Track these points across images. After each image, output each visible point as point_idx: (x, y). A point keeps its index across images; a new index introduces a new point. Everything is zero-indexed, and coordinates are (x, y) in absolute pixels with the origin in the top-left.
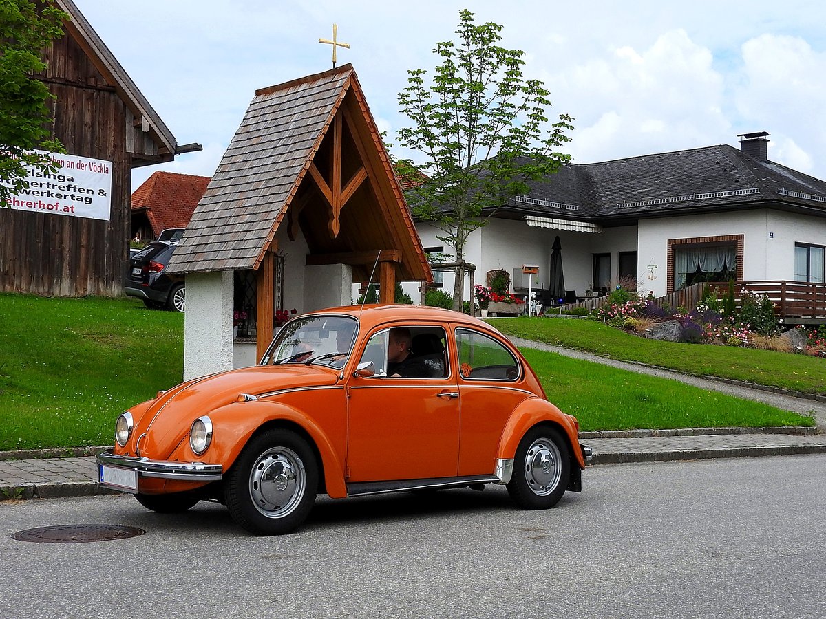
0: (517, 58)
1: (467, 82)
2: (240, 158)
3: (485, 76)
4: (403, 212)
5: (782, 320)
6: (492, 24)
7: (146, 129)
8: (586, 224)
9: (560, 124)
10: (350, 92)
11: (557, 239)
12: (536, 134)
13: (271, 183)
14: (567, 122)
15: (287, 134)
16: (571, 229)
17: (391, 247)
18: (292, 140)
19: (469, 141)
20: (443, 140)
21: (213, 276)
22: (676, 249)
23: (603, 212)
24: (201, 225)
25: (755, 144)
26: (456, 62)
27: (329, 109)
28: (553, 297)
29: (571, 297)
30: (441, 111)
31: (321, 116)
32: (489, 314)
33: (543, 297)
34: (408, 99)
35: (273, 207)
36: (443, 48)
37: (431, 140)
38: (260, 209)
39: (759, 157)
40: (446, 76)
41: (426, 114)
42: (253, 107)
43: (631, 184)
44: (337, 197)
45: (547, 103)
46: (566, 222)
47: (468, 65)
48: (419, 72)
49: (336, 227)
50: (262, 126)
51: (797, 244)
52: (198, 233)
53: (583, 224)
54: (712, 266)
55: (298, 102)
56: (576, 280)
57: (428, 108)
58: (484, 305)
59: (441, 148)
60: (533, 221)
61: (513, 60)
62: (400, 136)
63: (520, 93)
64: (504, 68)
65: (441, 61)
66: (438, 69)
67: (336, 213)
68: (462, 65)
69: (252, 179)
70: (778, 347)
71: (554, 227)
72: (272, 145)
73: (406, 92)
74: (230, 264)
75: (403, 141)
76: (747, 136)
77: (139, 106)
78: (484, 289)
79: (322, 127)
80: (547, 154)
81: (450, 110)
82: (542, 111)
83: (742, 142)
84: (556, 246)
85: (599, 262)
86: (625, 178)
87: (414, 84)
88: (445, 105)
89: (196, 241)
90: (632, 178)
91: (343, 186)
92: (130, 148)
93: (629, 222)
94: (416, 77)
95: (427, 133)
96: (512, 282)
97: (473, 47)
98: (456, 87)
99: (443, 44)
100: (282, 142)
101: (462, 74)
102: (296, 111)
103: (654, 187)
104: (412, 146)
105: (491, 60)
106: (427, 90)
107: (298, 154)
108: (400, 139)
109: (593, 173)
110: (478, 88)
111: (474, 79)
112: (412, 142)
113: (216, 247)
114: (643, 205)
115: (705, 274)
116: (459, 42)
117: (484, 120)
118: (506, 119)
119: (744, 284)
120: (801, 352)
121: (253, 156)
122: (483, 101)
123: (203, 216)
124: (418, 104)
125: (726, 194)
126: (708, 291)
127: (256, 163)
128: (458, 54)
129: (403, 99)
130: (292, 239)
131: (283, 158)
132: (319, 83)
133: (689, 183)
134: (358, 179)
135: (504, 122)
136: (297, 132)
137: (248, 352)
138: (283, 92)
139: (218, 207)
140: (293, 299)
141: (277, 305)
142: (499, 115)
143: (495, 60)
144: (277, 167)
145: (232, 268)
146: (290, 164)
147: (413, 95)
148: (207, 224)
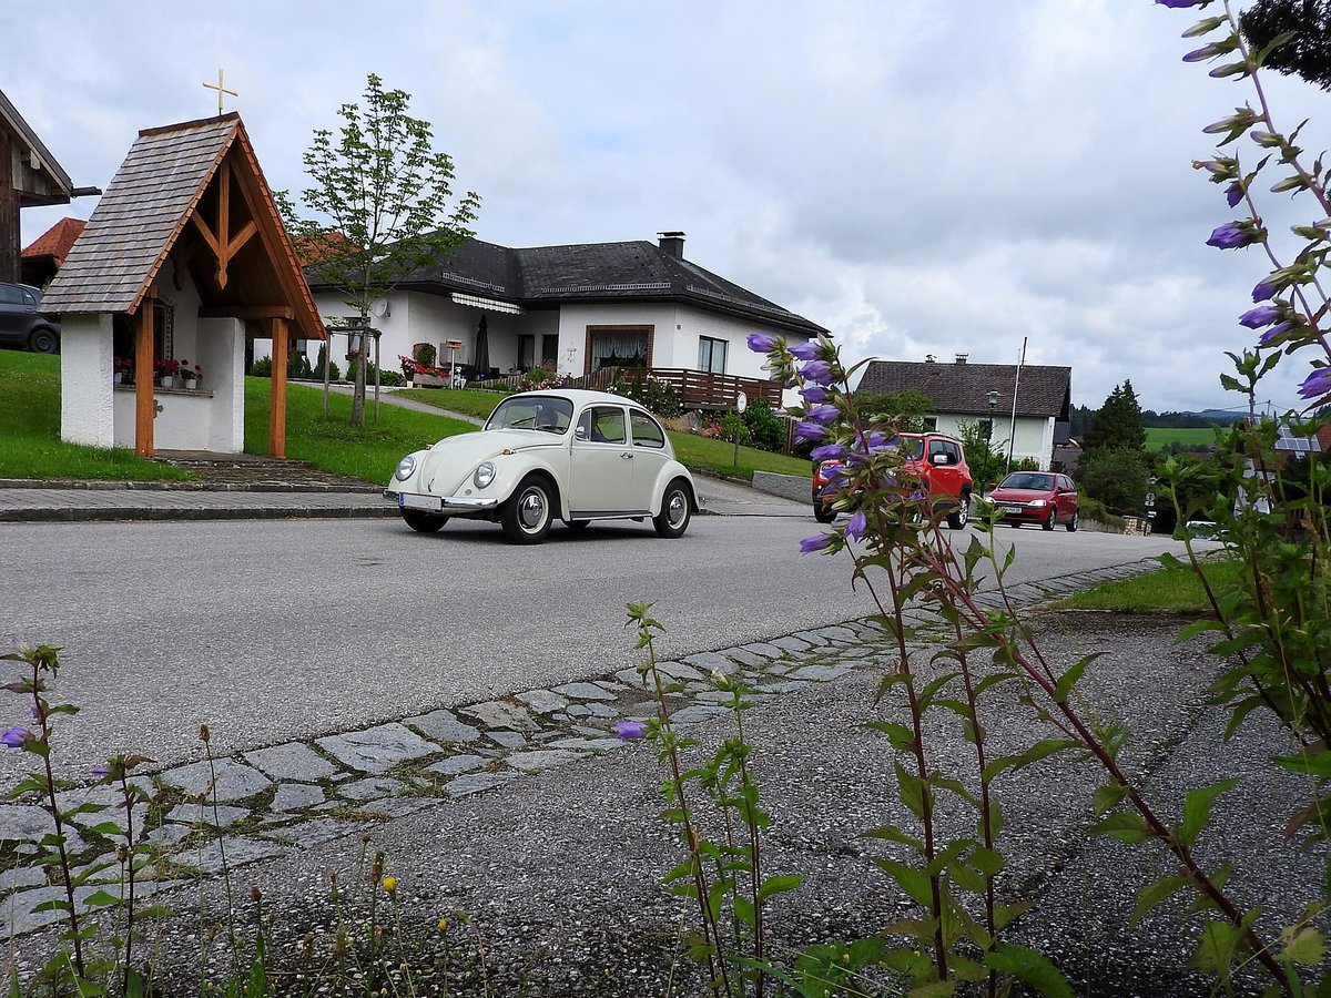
0: (424, 129)
1: (373, 148)
2: (119, 200)
3: (393, 145)
4: (295, 269)
5: (681, 404)
6: (400, 92)
7: (35, 165)
8: (512, 306)
9: (468, 202)
10: (237, 142)
11: (484, 317)
12: (440, 206)
13: (150, 228)
14: (474, 200)
15: (170, 179)
16: (497, 309)
17: (285, 304)
18: (175, 186)
19: (376, 208)
20: (350, 204)
21: (88, 319)
22: (595, 335)
23: (528, 295)
24: (76, 266)
25: (673, 242)
26: (362, 125)
27: (213, 157)
28: (477, 372)
29: (495, 374)
30: (348, 175)
31: (204, 163)
32: (414, 385)
33: (468, 372)
34: (313, 160)
35: (151, 252)
36: (348, 110)
37: (337, 203)
38: (138, 253)
39: (675, 255)
40: (352, 138)
41: (333, 177)
42: (136, 148)
43: (557, 271)
44: (225, 249)
45: (452, 176)
46: (492, 302)
47: (377, 132)
48: (325, 133)
49: (222, 279)
50: (144, 168)
51: (702, 338)
52: (72, 274)
53: (508, 305)
54: (625, 353)
55: (182, 147)
56: (499, 359)
57: (335, 171)
58: (409, 376)
59: (348, 213)
60: (458, 298)
61: (420, 131)
62: (306, 196)
63: (427, 165)
64: (414, 139)
65: (346, 123)
66: (344, 131)
67: (223, 265)
68: (370, 130)
69: (130, 222)
70: (676, 428)
71: (480, 305)
72: (153, 189)
73: (311, 152)
74: (105, 307)
75: (309, 202)
76: (665, 234)
77: (26, 140)
78: (410, 361)
79: (206, 175)
80: (454, 229)
81: (356, 175)
82: (447, 184)
83: (661, 240)
84: (482, 325)
85: (523, 344)
86: (552, 265)
87: (320, 145)
88: (352, 169)
89: (70, 282)
90: (557, 265)
91: (231, 236)
92: (18, 184)
93: (551, 307)
94: (322, 137)
95: (334, 197)
96: (438, 356)
97: (381, 114)
98: (362, 152)
99: (348, 106)
100: (162, 188)
101: (368, 139)
102: (179, 155)
103: (578, 276)
104: (318, 208)
105: (398, 128)
106: (333, 153)
107: (179, 201)
108: (305, 200)
109: (522, 257)
110: (387, 156)
111: (381, 147)
112: (317, 204)
113: (91, 289)
114: (564, 291)
115: (618, 359)
116: (365, 107)
117: (393, 188)
118: (412, 189)
119: (651, 370)
120: (696, 433)
121: (134, 199)
122: (390, 169)
123: (79, 257)
124: (324, 165)
125: (640, 286)
126: (619, 373)
127: (136, 207)
128: (366, 119)
129: (309, 159)
130: (179, 289)
131: (164, 203)
132: (204, 129)
133: (608, 274)
134: (247, 233)
135: (411, 193)
136: (180, 177)
137: (132, 398)
138: (168, 136)
139: (95, 248)
140: (184, 349)
141: (166, 355)
142: (407, 185)
143: (403, 128)
144: (158, 211)
145: (107, 312)
146: (171, 209)
147: (319, 156)
148: (82, 265)
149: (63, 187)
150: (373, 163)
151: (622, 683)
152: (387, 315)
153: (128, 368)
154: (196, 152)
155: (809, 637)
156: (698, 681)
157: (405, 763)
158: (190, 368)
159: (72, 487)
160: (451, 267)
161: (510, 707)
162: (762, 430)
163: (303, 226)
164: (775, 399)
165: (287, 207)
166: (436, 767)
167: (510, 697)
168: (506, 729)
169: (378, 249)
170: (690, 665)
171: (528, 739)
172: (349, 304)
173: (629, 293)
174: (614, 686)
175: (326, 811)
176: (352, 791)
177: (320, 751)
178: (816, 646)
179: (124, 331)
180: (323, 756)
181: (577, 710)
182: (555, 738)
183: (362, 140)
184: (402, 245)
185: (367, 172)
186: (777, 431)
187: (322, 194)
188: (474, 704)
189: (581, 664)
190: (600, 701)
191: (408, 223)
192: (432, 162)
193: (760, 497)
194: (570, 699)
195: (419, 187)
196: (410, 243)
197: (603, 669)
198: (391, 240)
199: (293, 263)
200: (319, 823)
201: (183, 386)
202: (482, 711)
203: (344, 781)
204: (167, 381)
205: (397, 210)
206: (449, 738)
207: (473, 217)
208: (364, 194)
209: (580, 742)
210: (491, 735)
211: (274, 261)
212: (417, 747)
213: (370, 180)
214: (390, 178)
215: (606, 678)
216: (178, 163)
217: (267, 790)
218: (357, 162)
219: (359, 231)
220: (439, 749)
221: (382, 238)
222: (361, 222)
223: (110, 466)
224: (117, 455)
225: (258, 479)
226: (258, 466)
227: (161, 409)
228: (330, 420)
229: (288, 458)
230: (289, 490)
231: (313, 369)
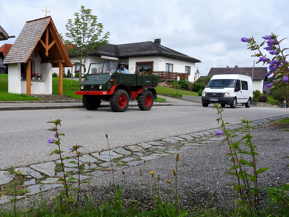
0: (95, 18)
1: (83, 23)
3: (87, 22)
4: (65, 51)
5: (162, 80)
6: (89, 9)
8: (117, 58)
10: (50, 22)
12: (100, 35)
13: (30, 43)
14: (108, 33)
15: (34, 32)
17: (62, 59)
18: (35, 33)
19: (83, 36)
20: (77, 36)
21: (15, 64)
22: (138, 64)
23: (120, 55)
26: (80, 17)
27: (45, 26)
30: (76, 29)
31: (43, 28)
35: (30, 49)
36: (76, 14)
37: (74, 36)
40: (77, 21)
41: (72, 30)
42: (26, 26)
43: (128, 49)
44: (47, 47)
45: (103, 28)
46: (111, 57)
47: (83, 19)
49: (47, 54)
50: (28, 30)
51: (166, 64)
53: (115, 58)
54: (146, 68)
57: (73, 28)
59: (77, 38)
60: (103, 57)
61: (94, 18)
62: (66, 34)
64: (92, 20)
65: (76, 17)
66: (75, 19)
67: (47, 51)
69: (25, 42)
71: (108, 58)
72: (30, 34)
73: (67, 24)
75: (67, 36)
76: (156, 39)
79: (43, 30)
81: (78, 29)
82: (101, 30)
83: (155, 41)
86: (126, 48)
87: (69, 23)
88: (77, 28)
93: (127, 58)
94: (70, 21)
97: (84, 15)
98: (80, 24)
100: (33, 34)
102: (36, 26)
103: (133, 50)
104: (69, 37)
106: (73, 24)
107: (37, 37)
109: (118, 47)
110: (86, 24)
111: (85, 22)
112: (69, 36)
114: (130, 54)
115: (144, 70)
116: (80, 13)
117: (87, 32)
118: (93, 31)
119: (153, 72)
121: (25, 37)
122: (87, 27)
124: (70, 27)
125: (150, 52)
127: (26, 39)
128: (81, 16)
129: (67, 26)
130: (36, 57)
131: (33, 37)
133: (141, 49)
134: (53, 43)
135: (93, 32)
136: (36, 31)
137: (25, 83)
138: (33, 22)
139: (16, 49)
140: (37, 71)
141: (33, 72)
142: (91, 31)
143: (90, 18)
144: (31, 39)
145: (20, 63)
146: (35, 39)
147: (69, 25)
148: (13, 52)
149: (6, 36)
150: (83, 26)
151: (164, 142)
152: (85, 62)
153: (24, 76)
154: (40, 25)
156: (183, 141)
157: (115, 159)
158: (39, 75)
159: (13, 103)
160: (101, 50)
161: (137, 147)
162: (183, 85)
163: (65, 41)
164: (187, 78)
165: (61, 37)
166: (122, 160)
167: (137, 145)
168: (138, 152)
169: (84, 46)
170: (180, 137)
171: (144, 154)
172: (77, 59)
173: (147, 54)
174: (162, 142)
176: (104, 165)
177: (93, 156)
179: (23, 67)
180: (94, 158)
181: (155, 147)
182: (151, 154)
183: (80, 21)
184: (90, 45)
185: (81, 28)
186: (187, 85)
187: (70, 34)
188: (128, 146)
189: (153, 138)
190: (160, 146)
191: (91, 40)
192: (97, 25)
193: (185, 101)
194: (152, 145)
195: (94, 31)
196: (92, 44)
197: (159, 139)
198: (87, 44)
199: (64, 49)
201: (37, 79)
202: (130, 148)
203: (101, 163)
204: (33, 78)
205: (89, 37)
206: (124, 154)
207: (108, 37)
208: (80, 34)
209: (158, 154)
210: (134, 153)
211: (59, 49)
212: (116, 156)
213: (82, 30)
214: (87, 29)
216: (36, 28)
218: (78, 26)
219: (79, 42)
220: (122, 156)
221: (85, 43)
222: (79, 40)
223: (21, 98)
224: (22, 95)
225: (57, 100)
226: (56, 97)
227: (32, 85)
228: (73, 86)
229: (63, 95)
230: (65, 102)
231: (66, 75)
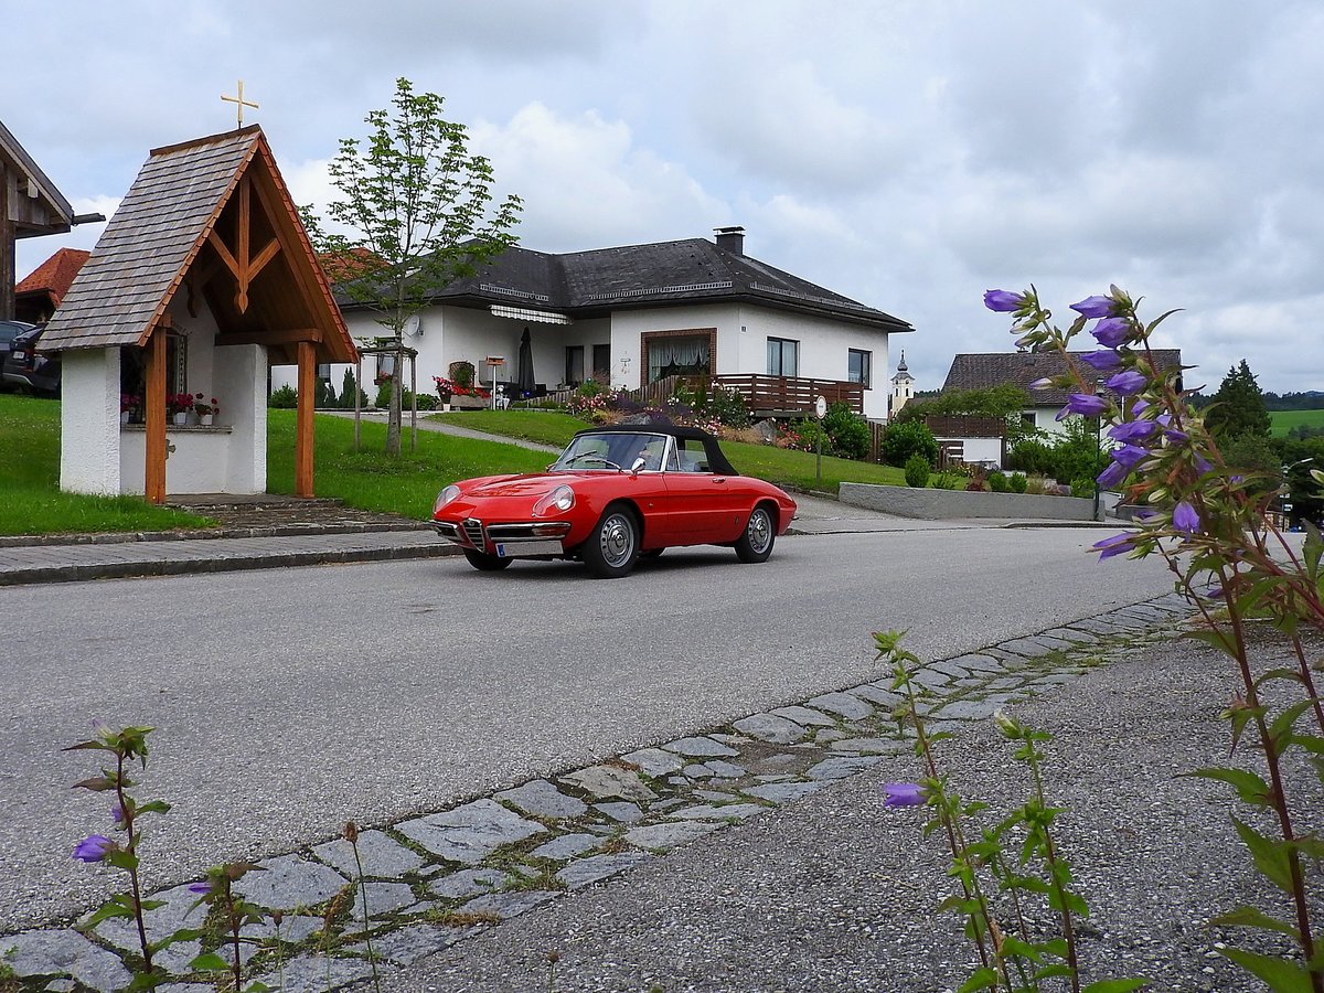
0: (459, 132)
1: (404, 155)
2: (129, 224)
3: (426, 151)
4: (323, 288)
5: (752, 413)
6: (432, 95)
7: (33, 193)
8: (556, 315)
9: (509, 205)
10: (258, 155)
11: (527, 330)
12: (479, 212)
13: (164, 251)
14: (516, 203)
15: (184, 198)
17: (312, 326)
18: (190, 205)
19: (409, 218)
20: (380, 216)
21: (94, 354)
22: (650, 342)
23: (575, 303)
24: (80, 297)
25: (731, 238)
26: (392, 132)
27: (232, 172)
28: (522, 390)
29: (541, 390)
30: (378, 185)
31: (225, 179)
32: (452, 408)
33: (512, 391)
34: (339, 170)
35: (164, 277)
36: (376, 117)
37: (366, 215)
38: (150, 280)
39: (734, 252)
40: (382, 147)
41: (361, 187)
42: (147, 169)
43: (605, 275)
44: (245, 270)
45: (491, 180)
46: (535, 313)
47: (408, 138)
48: (351, 142)
49: (243, 303)
50: (156, 188)
51: (769, 339)
52: (76, 306)
53: (553, 315)
54: (686, 360)
55: (198, 165)
56: (546, 373)
57: (363, 182)
58: (446, 399)
59: (378, 225)
60: (498, 311)
61: (454, 134)
62: (331, 209)
63: (464, 169)
64: (447, 143)
65: (375, 131)
66: (373, 139)
67: (244, 287)
68: (400, 137)
69: (141, 247)
70: (748, 439)
71: (522, 317)
72: (166, 210)
73: (337, 163)
74: (112, 340)
75: (335, 216)
76: (723, 230)
77: (24, 168)
78: (446, 382)
79: (225, 191)
80: (495, 235)
81: (386, 184)
82: (486, 188)
83: (718, 236)
84: (525, 338)
85: (572, 355)
86: (599, 269)
87: (347, 155)
88: (381, 179)
89: (73, 315)
90: (606, 269)
91: (252, 257)
92: (13, 214)
93: (601, 314)
94: (349, 147)
95: (362, 209)
96: (477, 375)
97: (412, 119)
98: (393, 159)
99: (376, 113)
101: (399, 146)
102: (195, 173)
103: (628, 279)
104: (345, 221)
105: (431, 133)
106: (361, 162)
107: (195, 221)
109: (566, 263)
110: (420, 162)
111: (413, 153)
112: (344, 217)
114: (616, 297)
115: (678, 367)
116: (394, 113)
117: (427, 196)
118: (448, 196)
119: (716, 377)
120: (771, 444)
122: (423, 176)
123: (83, 288)
124: (351, 176)
125: (699, 287)
126: (680, 383)
127: (147, 230)
128: (396, 125)
129: (335, 171)
130: (193, 315)
131: (179, 224)
132: (222, 144)
133: (663, 276)
134: (270, 251)
135: (448, 200)
136: (195, 196)
137: (140, 440)
138: (182, 154)
139: (101, 277)
140: (199, 382)
141: (179, 389)
142: (442, 192)
143: (436, 133)
144: (172, 234)
145: (115, 345)
146: (185, 231)
147: (346, 167)
148: (87, 295)
149: (63, 215)
150: (405, 170)
151: (741, 734)
152: (420, 333)
153: (136, 406)
154: (213, 169)
155: (946, 667)
156: (828, 727)
157: (504, 848)
158: (206, 402)
159: (75, 542)
160: (488, 278)
161: (617, 771)
162: (843, 436)
163: (329, 241)
164: (856, 402)
165: (312, 222)
166: (540, 852)
167: (615, 760)
168: (617, 799)
169: (413, 261)
170: (816, 708)
171: (645, 810)
172: (381, 323)
173: (687, 295)
174: (734, 739)
175: (419, 915)
176: (447, 887)
177: (402, 839)
178: (957, 678)
179: (133, 367)
180: (407, 846)
181: (695, 770)
182: (676, 807)
183: (392, 147)
184: (437, 255)
185: (398, 181)
186: (860, 437)
187: (349, 207)
188: (574, 770)
189: (693, 717)
190: (721, 758)
191: (444, 232)
192: (468, 166)
193: (850, 511)
194: (686, 757)
195: (455, 193)
196: (447, 253)
197: (717, 719)
198: (426, 251)
199: (320, 281)
200: (412, 931)
201: (198, 422)
202: (586, 779)
203: (434, 875)
204: (180, 418)
205: (432, 219)
206: (553, 815)
207: (515, 221)
208: (394, 205)
209: (708, 811)
210: (600, 807)
211: (298, 280)
212: (517, 828)
213: (401, 189)
214: (423, 185)
215: (721, 730)
216: (193, 181)
217: (345, 892)
218: (386, 171)
219: (390, 244)
220: (542, 829)
221: (416, 250)
222: (392, 233)
223: (118, 517)
224: (124, 503)
225: (286, 522)
226: (283, 507)
227: (173, 449)
228: (363, 451)
229: (316, 497)
230: (319, 532)
231: (337, 397)
